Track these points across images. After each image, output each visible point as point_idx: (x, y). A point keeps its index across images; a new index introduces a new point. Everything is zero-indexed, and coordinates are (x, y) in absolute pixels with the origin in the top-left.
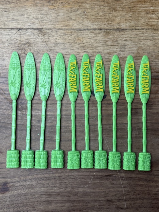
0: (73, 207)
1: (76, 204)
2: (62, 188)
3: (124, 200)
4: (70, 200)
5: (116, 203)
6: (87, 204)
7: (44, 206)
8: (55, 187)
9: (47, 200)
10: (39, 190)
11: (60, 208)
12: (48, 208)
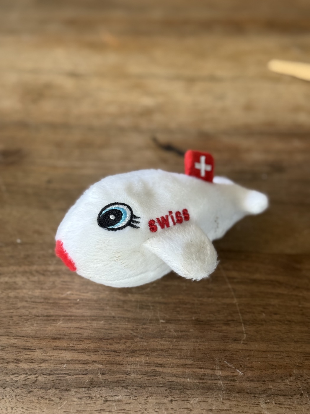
0: (109, 332)
1: (118, 326)
2: (87, 293)
3: (240, 322)
4: (104, 317)
5: (219, 328)
6: (145, 326)
7: (35, 325)
8: (69, 289)
9: (45, 314)
10: (30, 293)
11: (75, 332)
12: (45, 330)
